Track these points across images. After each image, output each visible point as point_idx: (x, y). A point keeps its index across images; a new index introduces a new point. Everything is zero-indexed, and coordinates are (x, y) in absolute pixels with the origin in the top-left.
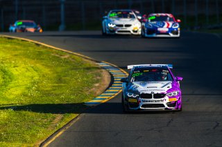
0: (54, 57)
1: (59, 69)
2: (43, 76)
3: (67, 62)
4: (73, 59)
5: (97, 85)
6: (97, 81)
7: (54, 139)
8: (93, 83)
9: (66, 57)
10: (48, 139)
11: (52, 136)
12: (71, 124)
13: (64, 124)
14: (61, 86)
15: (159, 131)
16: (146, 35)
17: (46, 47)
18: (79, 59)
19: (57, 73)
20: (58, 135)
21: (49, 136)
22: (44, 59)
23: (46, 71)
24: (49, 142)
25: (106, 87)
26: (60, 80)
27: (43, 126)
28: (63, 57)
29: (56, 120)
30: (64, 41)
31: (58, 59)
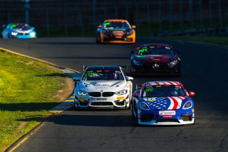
0: (19, 63)
1: (24, 76)
2: (8, 82)
3: (31, 68)
4: (38, 65)
5: (61, 91)
6: (62, 88)
7: (19, 145)
8: (57, 89)
9: (30, 63)
10: (13, 145)
11: (17, 142)
12: (36, 130)
13: (28, 130)
14: (26, 93)
15: (123, 138)
16: (140, 122)
17: (11, 54)
18: (43, 66)
19: (22, 79)
20: (22, 142)
21: (14, 142)
22: (9, 66)
23: (11, 77)
24: (14, 148)
25: (70, 93)
26: (24, 86)
27: (8, 132)
28: (27, 64)
29: (21, 127)
30: (29, 48)
31: (23, 66)
